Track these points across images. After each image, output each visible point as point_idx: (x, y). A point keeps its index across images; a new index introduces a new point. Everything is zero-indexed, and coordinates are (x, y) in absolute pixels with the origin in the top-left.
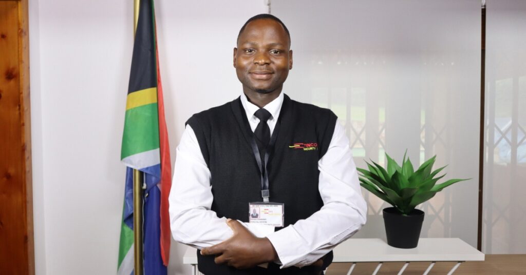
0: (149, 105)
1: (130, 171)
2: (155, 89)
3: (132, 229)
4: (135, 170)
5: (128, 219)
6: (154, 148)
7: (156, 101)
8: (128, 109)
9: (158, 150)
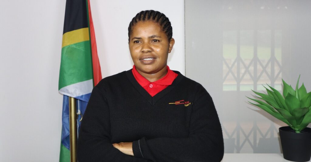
0: (82, 42)
1: (67, 99)
2: (87, 29)
3: (69, 149)
4: (71, 97)
5: (65, 141)
6: (88, 79)
7: (88, 39)
8: (64, 46)
9: (91, 81)
